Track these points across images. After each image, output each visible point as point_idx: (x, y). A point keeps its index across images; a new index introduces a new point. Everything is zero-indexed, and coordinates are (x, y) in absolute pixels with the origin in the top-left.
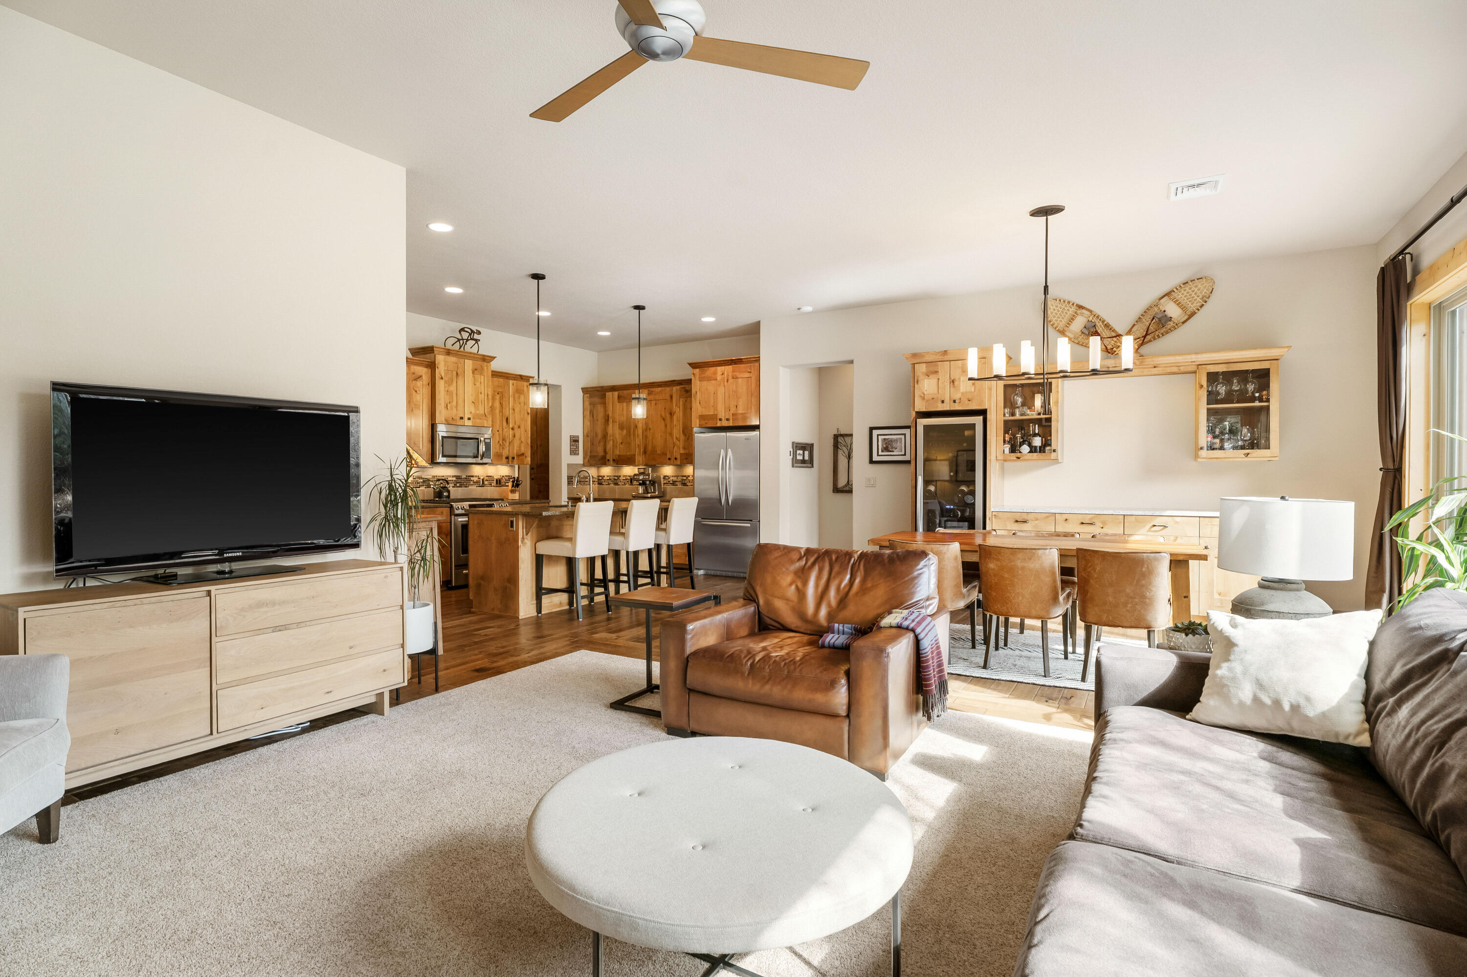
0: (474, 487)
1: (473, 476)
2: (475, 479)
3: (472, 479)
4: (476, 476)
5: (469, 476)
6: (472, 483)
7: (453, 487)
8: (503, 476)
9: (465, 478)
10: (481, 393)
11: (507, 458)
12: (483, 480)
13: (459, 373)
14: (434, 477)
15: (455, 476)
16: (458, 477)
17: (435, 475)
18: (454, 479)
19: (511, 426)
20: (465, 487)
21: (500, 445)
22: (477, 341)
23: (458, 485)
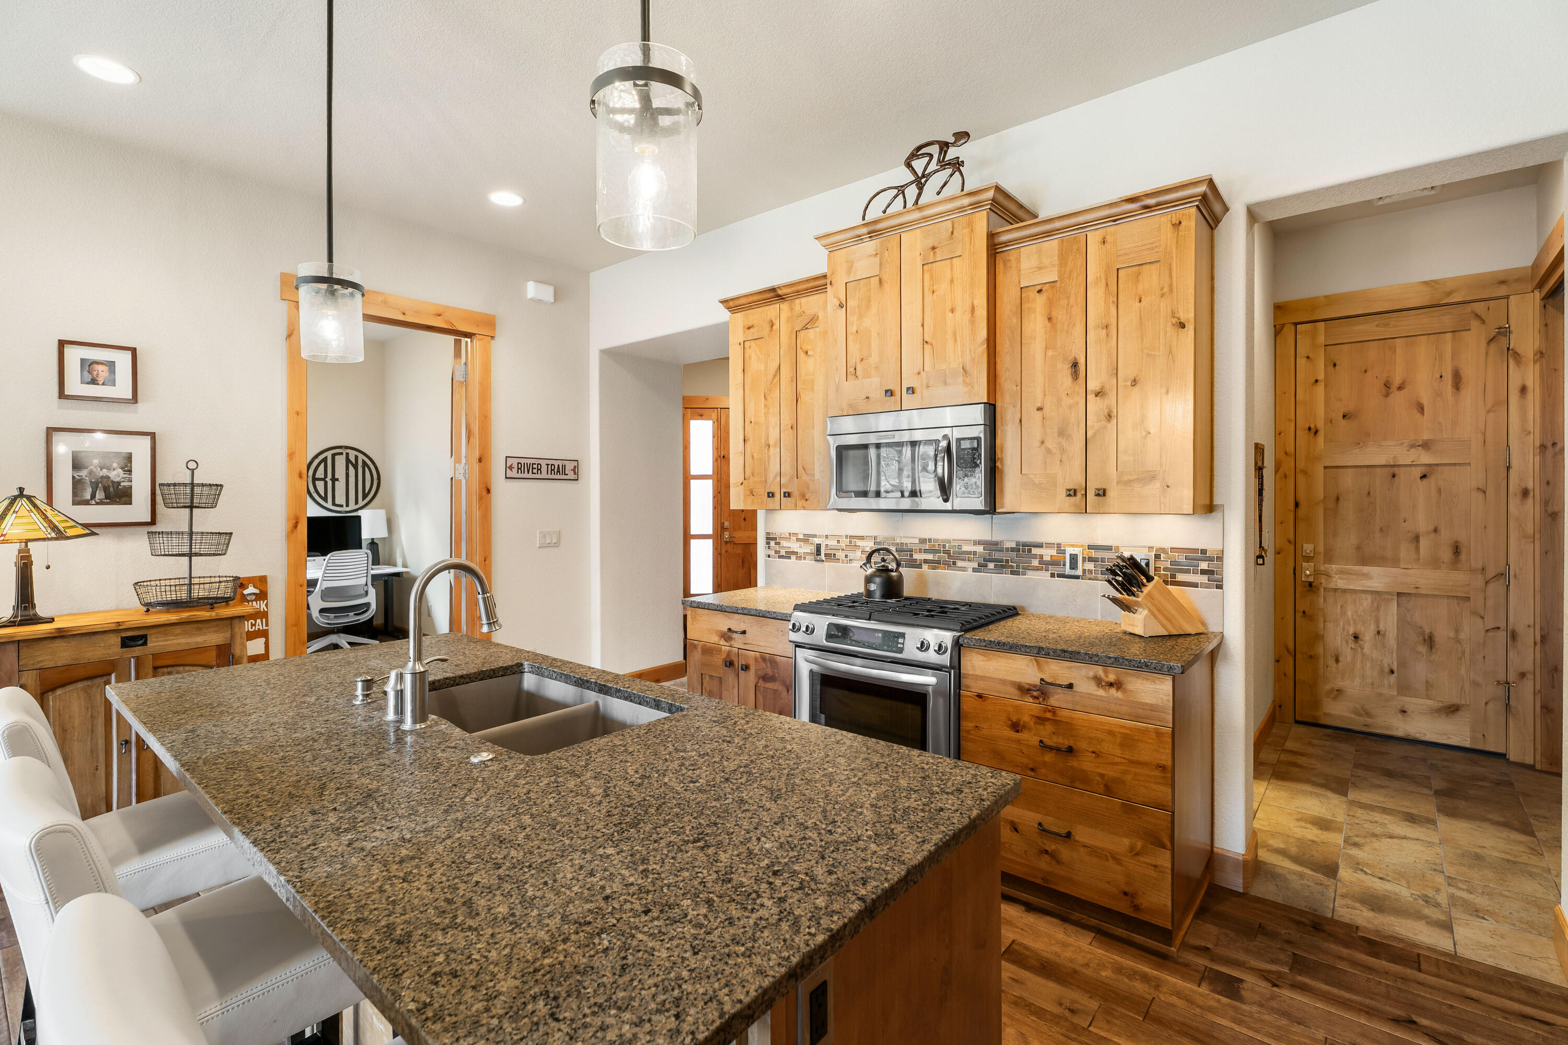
0: (1044, 576)
1: (1040, 546)
2: (1048, 554)
3: (1035, 551)
4: (1050, 545)
5: (1024, 545)
6: (1035, 563)
7: (974, 570)
8: (1164, 550)
9: (1013, 550)
10: (952, 311)
11: (1072, 493)
12: (1074, 558)
13: (885, 278)
14: (923, 541)
15: (979, 543)
16: (992, 546)
17: (927, 536)
18: (980, 549)
19: (1093, 385)
20: (1013, 573)
21: (1049, 451)
22: (957, 165)
23: (991, 565)
